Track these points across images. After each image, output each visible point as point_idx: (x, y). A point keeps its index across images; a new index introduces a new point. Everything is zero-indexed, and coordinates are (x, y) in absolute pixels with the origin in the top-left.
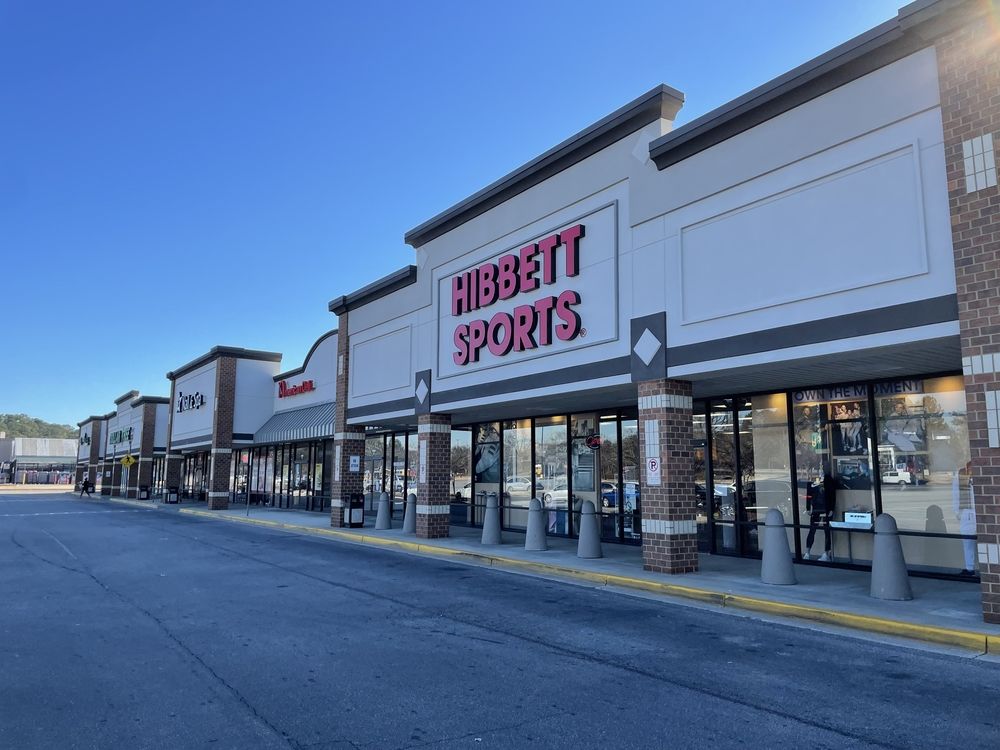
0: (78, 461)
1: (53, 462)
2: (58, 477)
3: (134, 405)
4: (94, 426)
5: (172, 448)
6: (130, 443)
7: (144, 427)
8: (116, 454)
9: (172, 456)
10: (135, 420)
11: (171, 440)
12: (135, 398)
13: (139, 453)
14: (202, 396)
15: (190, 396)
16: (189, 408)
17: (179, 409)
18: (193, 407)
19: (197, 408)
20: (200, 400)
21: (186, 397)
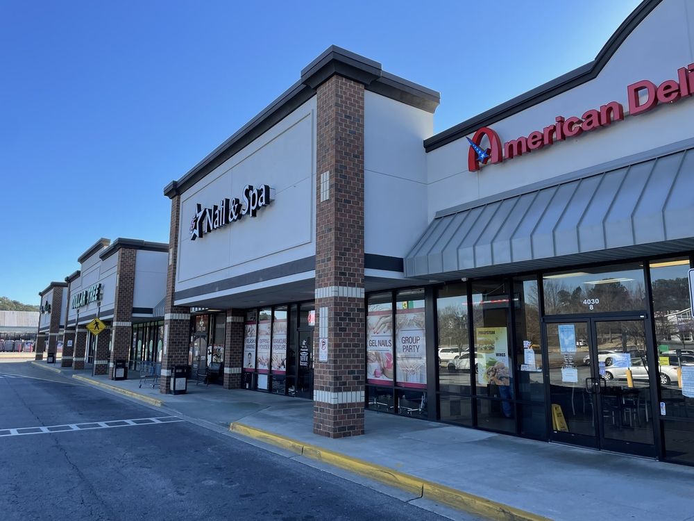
0: (39, 330)
4: (54, 292)
5: (177, 303)
6: (99, 304)
7: (120, 280)
8: (79, 320)
9: (177, 316)
10: (106, 275)
11: (173, 290)
12: (105, 248)
13: (113, 316)
14: (267, 188)
15: (227, 201)
16: (227, 221)
17: (197, 232)
18: (240, 217)
19: (254, 214)
20: (263, 195)
21: (216, 208)
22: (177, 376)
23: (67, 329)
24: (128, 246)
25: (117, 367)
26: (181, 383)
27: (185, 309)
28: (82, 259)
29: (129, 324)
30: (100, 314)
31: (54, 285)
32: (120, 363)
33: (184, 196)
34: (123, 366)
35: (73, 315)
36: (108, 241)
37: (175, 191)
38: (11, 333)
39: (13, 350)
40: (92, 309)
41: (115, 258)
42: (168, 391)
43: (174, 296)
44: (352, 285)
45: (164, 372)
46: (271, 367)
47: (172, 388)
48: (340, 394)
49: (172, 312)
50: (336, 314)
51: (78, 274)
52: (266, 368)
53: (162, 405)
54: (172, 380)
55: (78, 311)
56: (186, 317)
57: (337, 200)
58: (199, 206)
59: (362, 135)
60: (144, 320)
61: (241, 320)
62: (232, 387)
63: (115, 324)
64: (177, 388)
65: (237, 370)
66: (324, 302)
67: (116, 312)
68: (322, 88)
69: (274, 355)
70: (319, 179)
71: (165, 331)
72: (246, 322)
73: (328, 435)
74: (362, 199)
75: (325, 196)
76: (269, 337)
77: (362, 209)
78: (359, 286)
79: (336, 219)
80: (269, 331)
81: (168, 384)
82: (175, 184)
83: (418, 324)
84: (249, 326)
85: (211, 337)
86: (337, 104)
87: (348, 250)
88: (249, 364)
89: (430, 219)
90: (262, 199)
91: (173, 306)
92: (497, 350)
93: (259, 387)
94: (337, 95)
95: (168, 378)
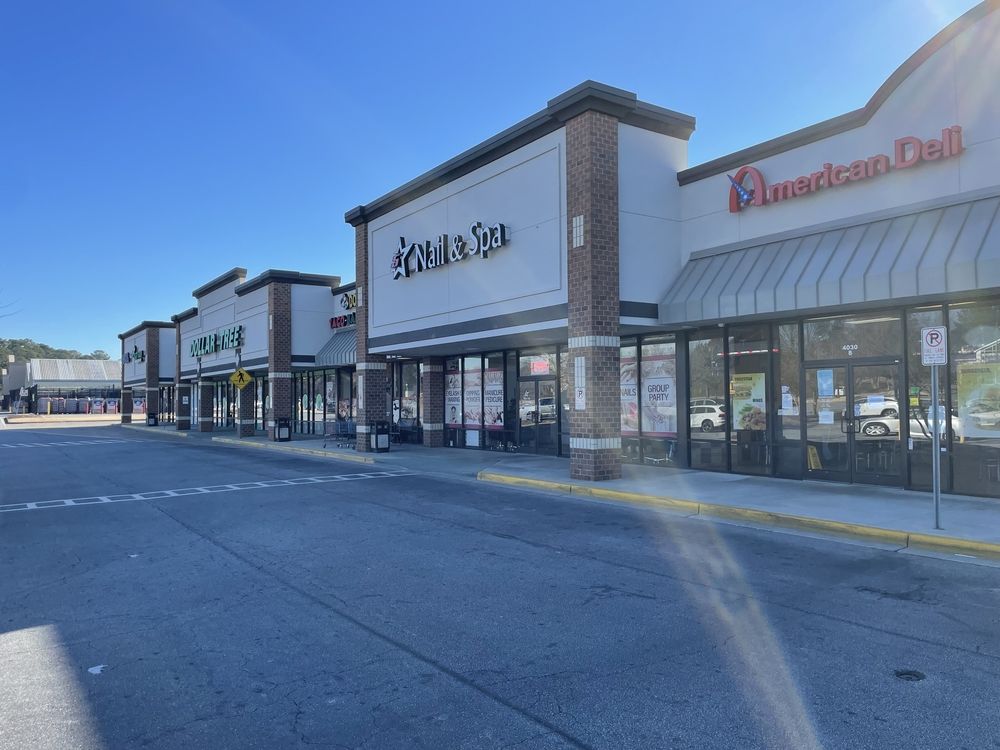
0: (124, 384)
1: (77, 387)
2: (90, 405)
3: (242, 291)
4: (149, 335)
5: (372, 351)
6: (238, 351)
7: (275, 322)
8: (202, 371)
9: (373, 366)
10: (247, 314)
11: (367, 337)
12: (242, 281)
13: (266, 365)
14: (502, 227)
15: (446, 237)
16: (447, 261)
17: (402, 270)
18: (465, 256)
19: (485, 255)
20: (498, 234)
21: (428, 243)
22: (379, 432)
23: (181, 382)
24: (280, 281)
25: (280, 426)
26: (384, 440)
27: (381, 357)
28: (199, 294)
29: (288, 375)
30: (244, 363)
31: (146, 325)
32: (283, 422)
33: (373, 225)
34: (287, 426)
35: (189, 364)
36: (244, 272)
37: (361, 218)
38: (65, 388)
39: (77, 412)
40: (227, 356)
41: (264, 293)
42: (369, 449)
43: (369, 343)
44: (608, 334)
45: (361, 429)
46: (483, 422)
47: (373, 445)
48: (599, 440)
49: (367, 361)
50: (594, 364)
51: (194, 312)
52: (477, 423)
53: (376, 462)
54: (373, 437)
55: (199, 360)
56: (382, 366)
57: (593, 246)
58: (402, 240)
59: (616, 174)
61: (439, 369)
62: (433, 445)
63: (271, 375)
64: (380, 446)
65: (439, 426)
66: (580, 352)
67: (272, 360)
68: (572, 122)
69: (486, 409)
70: (570, 222)
71: (360, 382)
72: (446, 372)
73: (589, 479)
74: (617, 244)
75: (579, 241)
76: (480, 388)
77: (617, 254)
78: (615, 335)
79: (594, 267)
80: (479, 381)
81: (368, 441)
82: (362, 209)
83: (668, 372)
84: (451, 377)
86: (592, 144)
87: (603, 298)
88: (453, 417)
89: (685, 261)
90: (496, 239)
91: (367, 354)
92: (753, 396)
93: (468, 444)
94: (592, 133)
95: (368, 435)
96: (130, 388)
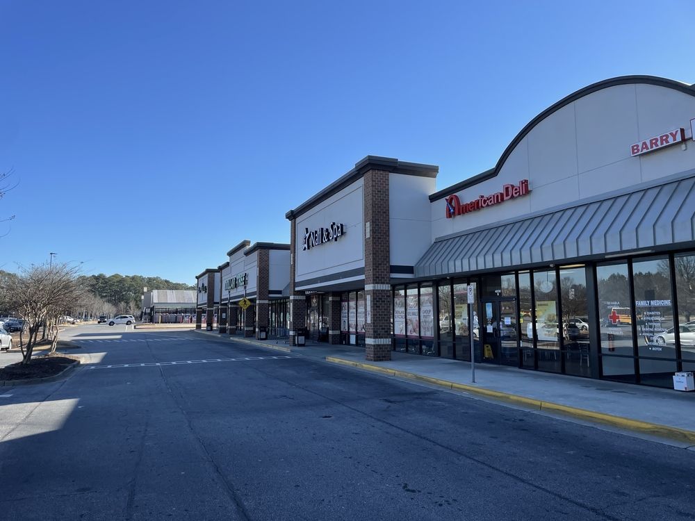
0: (197, 305)
1: (179, 307)
2: (183, 318)
3: (247, 254)
4: (209, 277)
5: (297, 289)
6: (245, 287)
7: (260, 272)
8: (231, 298)
9: (298, 297)
10: (249, 267)
11: (294, 281)
12: (248, 247)
13: (256, 296)
14: (342, 225)
15: (322, 229)
16: (322, 242)
17: (306, 246)
18: (329, 240)
19: (336, 240)
20: (340, 230)
21: (316, 232)
22: (299, 335)
23: (222, 305)
24: (263, 248)
25: (261, 331)
26: (302, 339)
27: (302, 293)
28: (230, 254)
29: (266, 302)
30: (247, 295)
31: (208, 271)
32: (263, 329)
33: (298, 220)
34: (265, 331)
35: (225, 295)
36: (249, 242)
37: (293, 216)
38: (172, 308)
39: (176, 322)
40: (240, 291)
41: (255, 255)
42: (294, 345)
43: (295, 285)
44: (383, 283)
45: (291, 333)
46: (356, 330)
47: (296, 342)
48: (377, 340)
49: (294, 295)
51: (227, 264)
52: (354, 330)
53: (291, 351)
54: (296, 337)
55: (229, 292)
56: (303, 298)
57: (373, 238)
59: (388, 200)
60: (276, 299)
61: (338, 299)
62: (334, 343)
63: (257, 302)
64: (299, 343)
65: (337, 332)
66: (369, 292)
67: (258, 293)
68: (366, 174)
69: (358, 322)
70: (365, 225)
71: (291, 306)
72: (342, 301)
73: (371, 360)
74: (389, 236)
75: (368, 236)
76: (355, 310)
77: (388, 241)
78: (387, 284)
79: (373, 248)
80: (355, 306)
81: (294, 340)
82: (292, 212)
83: (430, 303)
84: (343, 303)
85: (321, 310)
86: (373, 186)
87: (381, 264)
88: (344, 328)
89: (433, 242)
90: (340, 231)
91: (294, 291)
92: (463, 317)
93: (351, 343)
94: (373, 181)
95: (294, 336)
96: (201, 308)
